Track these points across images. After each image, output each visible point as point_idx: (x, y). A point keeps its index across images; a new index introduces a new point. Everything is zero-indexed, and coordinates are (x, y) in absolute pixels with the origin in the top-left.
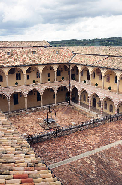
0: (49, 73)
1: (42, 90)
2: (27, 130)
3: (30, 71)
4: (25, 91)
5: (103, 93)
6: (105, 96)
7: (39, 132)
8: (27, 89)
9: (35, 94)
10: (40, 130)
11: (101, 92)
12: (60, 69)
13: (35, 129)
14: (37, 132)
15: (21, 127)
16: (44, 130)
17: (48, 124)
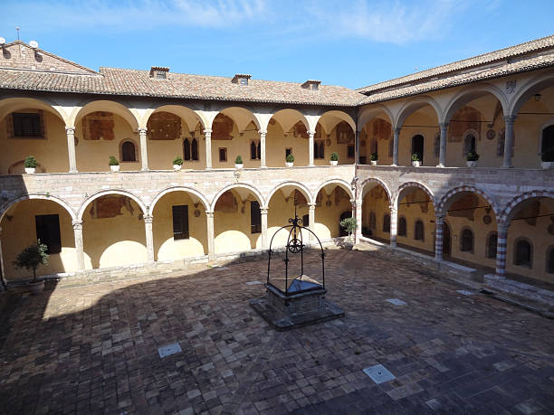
0: (288, 147)
1: (265, 190)
2: (190, 328)
3: (231, 134)
4: (209, 191)
5: (508, 185)
6: (526, 193)
7: (244, 338)
8: (217, 183)
9: (243, 212)
10: (249, 331)
11: (499, 182)
12: (324, 138)
13: (226, 322)
14: (232, 340)
15: (167, 313)
16: (266, 328)
17: (287, 302)
